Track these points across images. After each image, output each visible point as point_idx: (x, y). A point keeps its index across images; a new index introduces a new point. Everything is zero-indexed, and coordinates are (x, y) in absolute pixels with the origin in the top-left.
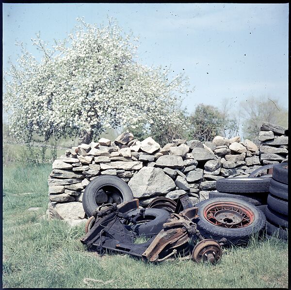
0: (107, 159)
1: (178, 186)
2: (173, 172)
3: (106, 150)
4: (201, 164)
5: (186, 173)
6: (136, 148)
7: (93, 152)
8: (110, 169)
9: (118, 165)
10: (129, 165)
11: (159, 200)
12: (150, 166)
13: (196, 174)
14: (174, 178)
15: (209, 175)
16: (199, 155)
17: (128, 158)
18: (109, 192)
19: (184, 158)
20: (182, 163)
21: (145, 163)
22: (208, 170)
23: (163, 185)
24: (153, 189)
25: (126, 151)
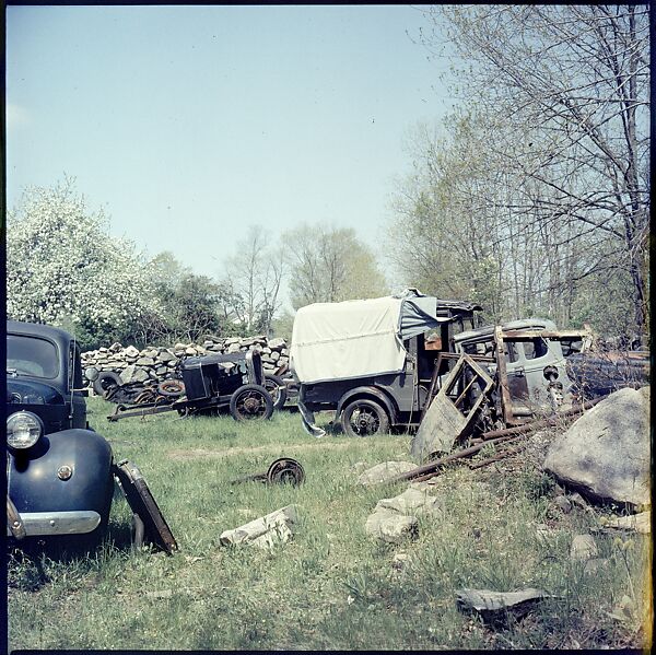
0: (106, 361)
1: (150, 377)
2: (147, 369)
3: (105, 355)
4: (165, 363)
5: (156, 369)
6: (124, 354)
7: (97, 357)
8: (108, 368)
9: (113, 364)
10: (120, 364)
11: (139, 384)
12: (133, 366)
13: (162, 370)
14: (148, 372)
15: (170, 370)
16: (163, 357)
17: (119, 361)
18: (109, 380)
19: (155, 359)
20: (152, 363)
21: (130, 363)
22: (171, 367)
23: (142, 376)
24: (135, 379)
25: (118, 356)
